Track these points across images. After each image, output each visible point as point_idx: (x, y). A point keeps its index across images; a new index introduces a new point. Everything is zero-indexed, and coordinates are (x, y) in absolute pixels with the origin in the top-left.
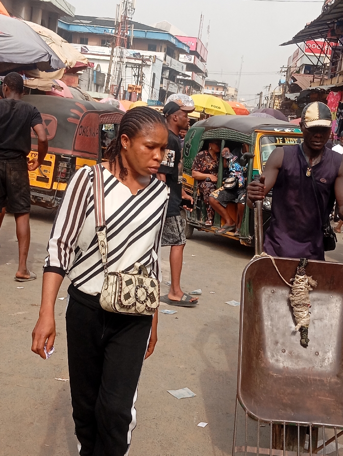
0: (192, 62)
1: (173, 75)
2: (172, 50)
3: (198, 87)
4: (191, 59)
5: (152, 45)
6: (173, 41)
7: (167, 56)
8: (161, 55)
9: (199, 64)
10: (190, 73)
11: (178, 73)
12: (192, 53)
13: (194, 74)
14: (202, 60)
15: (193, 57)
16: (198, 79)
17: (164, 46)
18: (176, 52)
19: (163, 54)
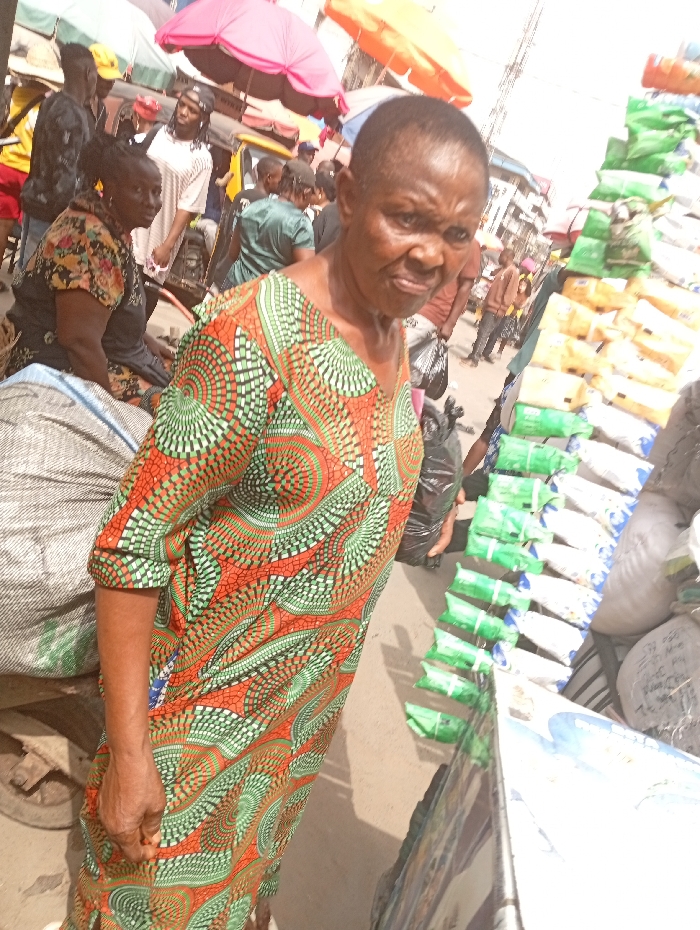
0: (539, 204)
2: (524, 186)
7: (518, 192)
8: (511, 188)
15: (542, 199)
17: (517, 181)
18: (527, 190)
19: (515, 187)
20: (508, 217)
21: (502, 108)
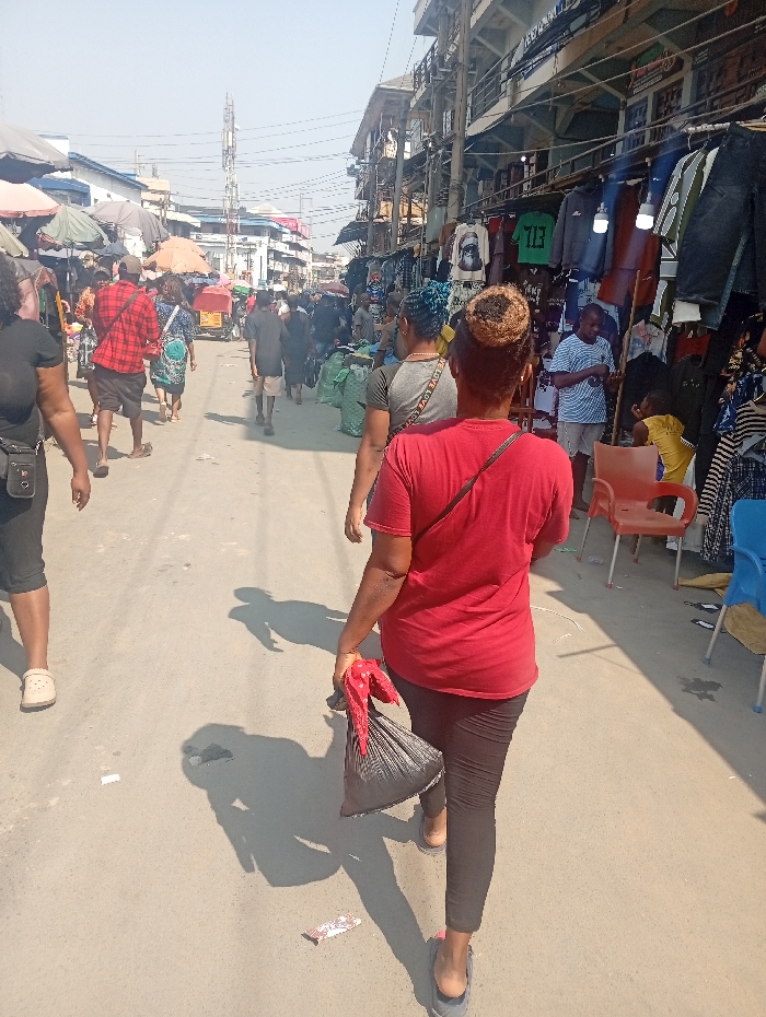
0: (294, 241)
1: (277, 256)
2: (274, 233)
3: (303, 264)
4: (294, 238)
5: (257, 231)
6: (275, 225)
8: (265, 239)
9: (303, 243)
10: (293, 252)
11: (282, 253)
12: (293, 232)
13: (299, 253)
14: (305, 238)
15: (294, 236)
16: (303, 256)
17: (267, 231)
18: (277, 234)
19: (267, 238)
20: (272, 262)
21: (232, 183)
